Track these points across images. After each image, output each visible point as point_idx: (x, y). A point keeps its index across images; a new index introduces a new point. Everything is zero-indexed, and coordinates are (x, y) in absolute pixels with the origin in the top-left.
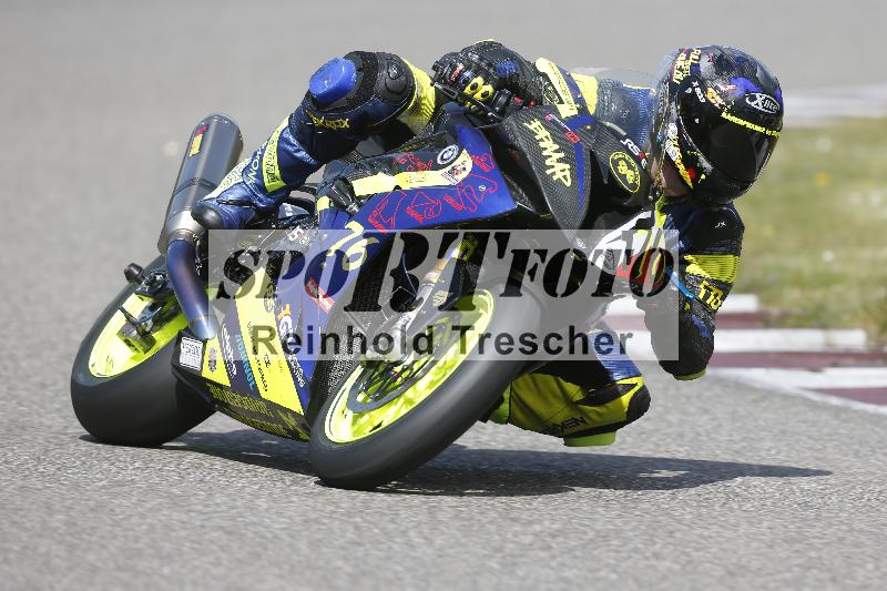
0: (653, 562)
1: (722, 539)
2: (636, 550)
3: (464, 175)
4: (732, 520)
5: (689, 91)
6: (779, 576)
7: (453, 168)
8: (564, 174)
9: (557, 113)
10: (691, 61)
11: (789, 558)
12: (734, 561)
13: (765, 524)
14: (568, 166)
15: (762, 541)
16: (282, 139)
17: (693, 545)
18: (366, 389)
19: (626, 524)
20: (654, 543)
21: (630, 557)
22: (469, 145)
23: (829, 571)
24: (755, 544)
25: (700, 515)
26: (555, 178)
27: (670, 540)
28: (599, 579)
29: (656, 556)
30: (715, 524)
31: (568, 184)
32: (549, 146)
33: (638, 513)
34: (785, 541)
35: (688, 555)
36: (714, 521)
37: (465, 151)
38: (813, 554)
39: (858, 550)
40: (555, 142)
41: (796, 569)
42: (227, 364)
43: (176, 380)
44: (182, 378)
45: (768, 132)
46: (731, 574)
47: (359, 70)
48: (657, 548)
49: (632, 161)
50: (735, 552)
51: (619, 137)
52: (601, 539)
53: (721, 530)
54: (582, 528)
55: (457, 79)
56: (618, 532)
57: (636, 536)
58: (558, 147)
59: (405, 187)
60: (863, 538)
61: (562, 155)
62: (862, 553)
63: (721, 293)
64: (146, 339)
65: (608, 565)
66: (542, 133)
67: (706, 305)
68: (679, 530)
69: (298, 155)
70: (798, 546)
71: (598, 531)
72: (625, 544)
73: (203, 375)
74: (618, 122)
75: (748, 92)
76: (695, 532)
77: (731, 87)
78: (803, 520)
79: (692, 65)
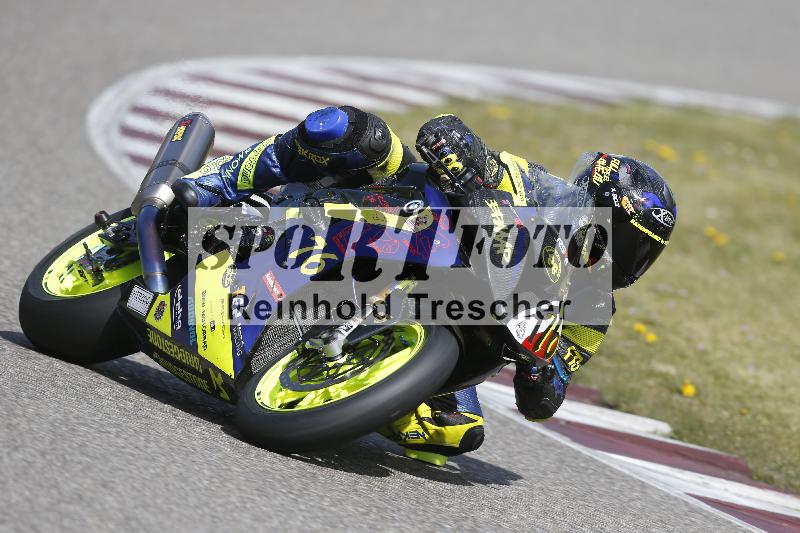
5: (607, 194)
10: (611, 168)
16: (265, 153)
18: (301, 369)
42: (174, 319)
45: (662, 241)
47: (350, 123)
55: (438, 149)
63: (581, 359)
64: (98, 276)
67: (567, 365)
69: (274, 170)
73: (147, 321)
75: (655, 206)
77: (642, 199)
79: (612, 172)
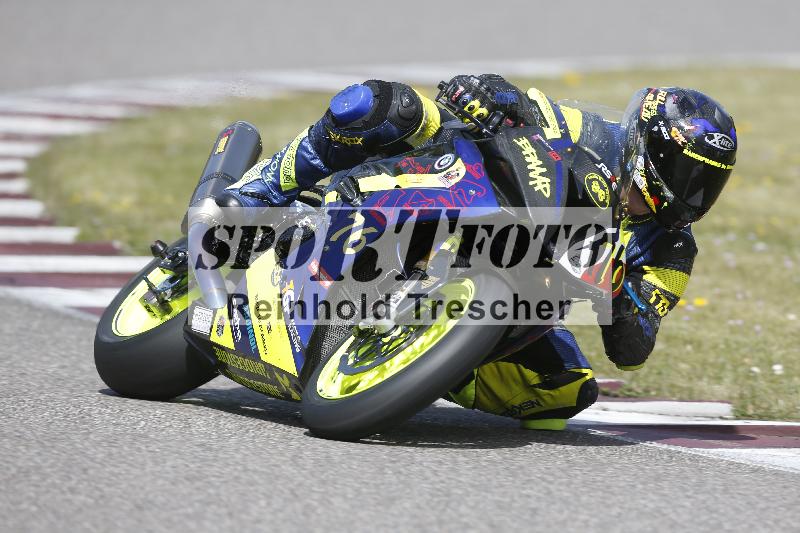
0: (69, 496)
1: (131, 477)
2: (54, 485)
3: (457, 180)
4: (141, 460)
6: (181, 511)
7: (448, 174)
8: (545, 186)
9: (543, 135)
11: (190, 494)
12: (142, 496)
13: (169, 463)
14: (548, 180)
15: (166, 479)
16: (301, 147)
17: (106, 481)
19: (45, 461)
20: (70, 479)
21: (48, 492)
22: (465, 155)
23: (227, 506)
24: (160, 482)
25: (110, 455)
26: (536, 189)
27: (84, 476)
28: (21, 511)
29: (72, 490)
30: (124, 462)
31: (548, 195)
32: (534, 162)
33: (55, 452)
34: (187, 479)
35: (100, 490)
36: (123, 460)
37: (460, 159)
38: (211, 491)
39: (252, 488)
40: (539, 159)
41: (197, 505)
42: (234, 331)
43: (186, 344)
44: (191, 341)
45: (724, 166)
46: (140, 508)
47: (375, 97)
48: (73, 483)
49: (604, 183)
50: (142, 488)
51: (595, 161)
52: (22, 475)
53: (129, 468)
54: (5, 465)
55: (458, 99)
56: (38, 468)
57: (54, 472)
58: (541, 163)
59: (404, 186)
60: (256, 477)
61: (544, 170)
62: (256, 491)
63: (668, 303)
64: (164, 306)
65: (29, 498)
66: (529, 150)
68: (93, 468)
69: (314, 162)
70: (198, 484)
71: (20, 468)
72: (44, 480)
73: (211, 339)
74: (596, 151)
75: (706, 131)
76: (107, 470)
77: (692, 127)
78: (203, 460)
79: (659, 105)
